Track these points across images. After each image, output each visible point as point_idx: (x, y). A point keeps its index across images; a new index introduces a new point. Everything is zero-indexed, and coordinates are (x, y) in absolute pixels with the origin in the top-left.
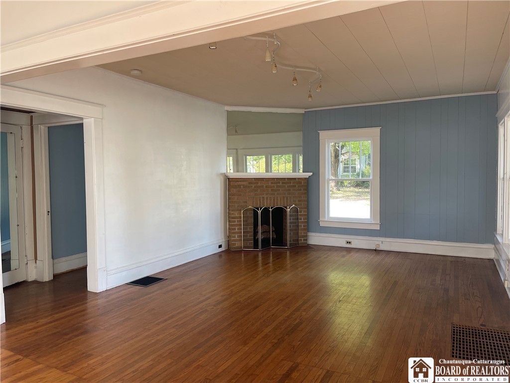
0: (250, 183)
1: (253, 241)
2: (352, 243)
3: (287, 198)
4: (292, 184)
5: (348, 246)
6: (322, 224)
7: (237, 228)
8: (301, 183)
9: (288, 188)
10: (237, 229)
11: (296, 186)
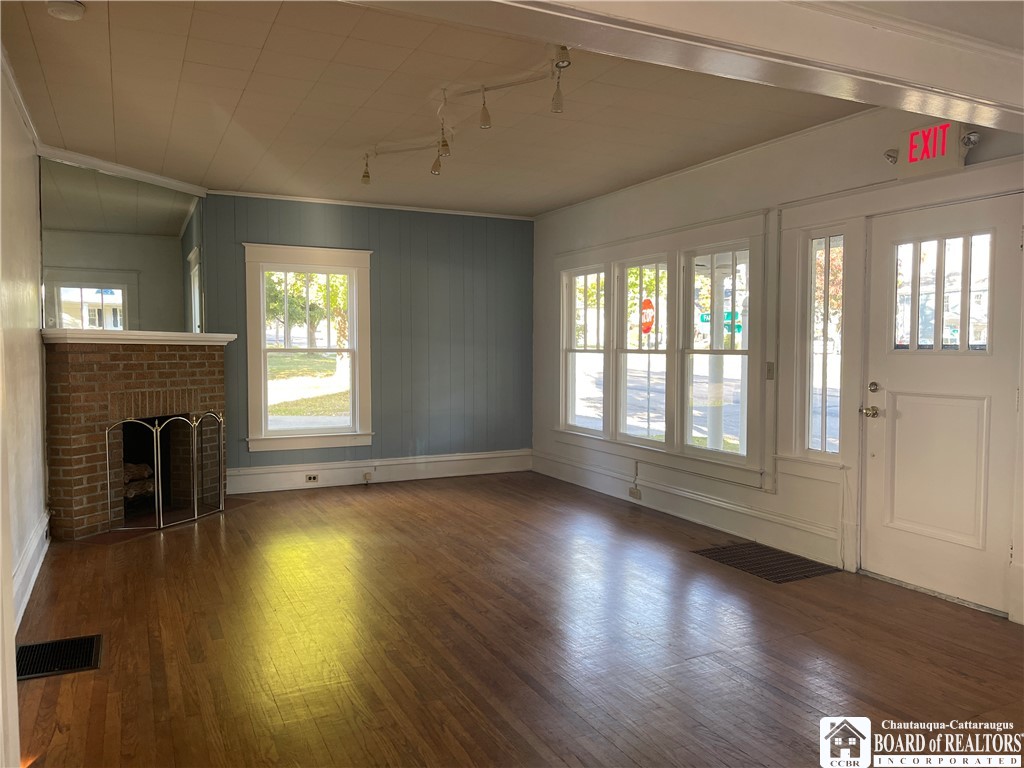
0: (114, 358)
1: (122, 508)
2: (319, 478)
3: (190, 394)
4: (197, 361)
5: (312, 485)
6: (253, 448)
7: (85, 478)
8: (212, 357)
9: (190, 370)
10: (85, 482)
11: (204, 364)
